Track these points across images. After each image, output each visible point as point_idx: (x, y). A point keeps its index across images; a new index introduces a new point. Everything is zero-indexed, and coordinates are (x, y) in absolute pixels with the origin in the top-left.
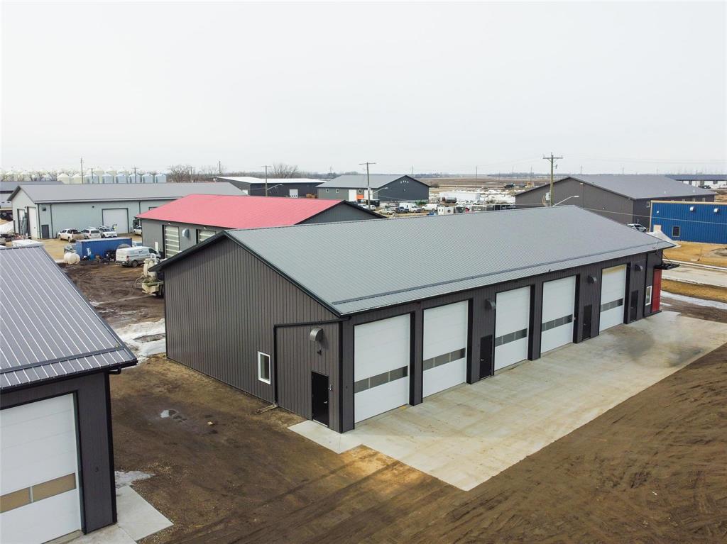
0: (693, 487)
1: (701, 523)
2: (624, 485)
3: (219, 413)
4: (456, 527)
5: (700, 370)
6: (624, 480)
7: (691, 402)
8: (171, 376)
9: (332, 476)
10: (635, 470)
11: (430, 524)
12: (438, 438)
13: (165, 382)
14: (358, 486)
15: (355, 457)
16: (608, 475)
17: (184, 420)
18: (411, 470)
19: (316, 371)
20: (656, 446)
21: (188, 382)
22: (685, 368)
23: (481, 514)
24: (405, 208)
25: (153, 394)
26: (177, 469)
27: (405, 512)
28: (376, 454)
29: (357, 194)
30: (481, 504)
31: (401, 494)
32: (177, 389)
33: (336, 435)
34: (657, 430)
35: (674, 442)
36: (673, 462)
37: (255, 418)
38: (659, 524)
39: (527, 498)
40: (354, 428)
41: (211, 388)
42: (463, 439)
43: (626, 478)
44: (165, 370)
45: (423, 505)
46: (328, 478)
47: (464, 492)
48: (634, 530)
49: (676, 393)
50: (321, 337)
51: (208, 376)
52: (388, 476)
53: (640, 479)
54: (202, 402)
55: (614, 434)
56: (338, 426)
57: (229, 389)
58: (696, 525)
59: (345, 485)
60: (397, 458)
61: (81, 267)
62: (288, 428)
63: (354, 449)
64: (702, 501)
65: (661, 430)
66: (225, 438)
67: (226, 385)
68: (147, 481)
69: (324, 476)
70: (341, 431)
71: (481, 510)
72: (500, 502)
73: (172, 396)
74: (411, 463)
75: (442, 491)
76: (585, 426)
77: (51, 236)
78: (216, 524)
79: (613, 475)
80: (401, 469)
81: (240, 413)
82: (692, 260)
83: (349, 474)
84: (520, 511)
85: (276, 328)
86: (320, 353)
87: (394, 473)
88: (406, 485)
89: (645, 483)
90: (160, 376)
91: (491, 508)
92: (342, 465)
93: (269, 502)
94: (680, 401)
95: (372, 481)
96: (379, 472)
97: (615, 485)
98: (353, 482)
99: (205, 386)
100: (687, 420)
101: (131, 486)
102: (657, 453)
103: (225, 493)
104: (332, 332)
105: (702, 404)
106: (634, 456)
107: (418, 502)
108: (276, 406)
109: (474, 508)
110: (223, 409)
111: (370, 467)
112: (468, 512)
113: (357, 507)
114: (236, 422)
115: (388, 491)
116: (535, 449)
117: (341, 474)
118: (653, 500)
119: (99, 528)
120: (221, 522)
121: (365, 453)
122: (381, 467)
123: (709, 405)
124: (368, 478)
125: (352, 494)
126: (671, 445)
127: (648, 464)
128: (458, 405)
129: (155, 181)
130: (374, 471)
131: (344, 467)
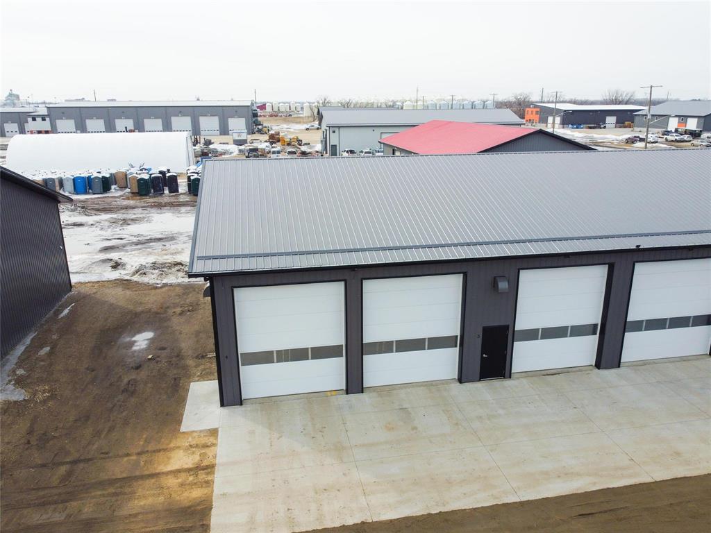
14: (131, 481)
15: (189, 441)
25: (166, 312)
29: (679, 122)
46: (126, 459)
52: (175, 481)
59: (124, 475)
62: (192, 384)
63: (202, 431)
66: (133, 377)
69: (128, 455)
81: (188, 353)
87: (186, 480)
88: (169, 503)
92: (165, 447)
95: (153, 481)
96: (177, 472)
98: (137, 474)
111: (178, 462)
121: (205, 441)
122: (189, 466)
124: (155, 475)
129: (484, 107)
130: (176, 468)
131: (159, 451)
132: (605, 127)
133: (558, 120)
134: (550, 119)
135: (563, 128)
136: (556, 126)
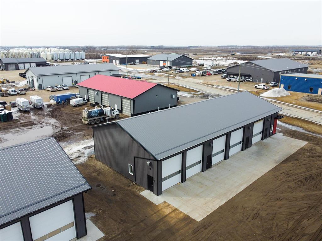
0: (273, 220)
1: (273, 235)
2: (250, 219)
3: (116, 186)
4: (194, 237)
5: (285, 164)
6: (251, 217)
7: (279, 180)
8: (98, 167)
9: (155, 215)
10: (255, 212)
11: (186, 235)
12: (190, 198)
13: (96, 171)
14: (163, 219)
15: (162, 206)
16: (246, 214)
17: (104, 189)
18: (181, 212)
19: (149, 175)
20: (263, 201)
21: (104, 170)
22: (280, 163)
23: (202, 231)
24: (183, 70)
25: (92, 176)
26: (104, 212)
27: (178, 230)
28: (169, 205)
29: (163, 63)
30: (203, 227)
31: (177, 223)
32: (100, 174)
33: (156, 196)
34: (265, 194)
35: (270, 200)
36: (268, 209)
37: (128, 188)
38: (259, 235)
39: (218, 224)
40: (162, 194)
41: (112, 174)
42: (199, 198)
43: (252, 215)
44: (95, 164)
45: (184, 227)
46: (153, 216)
47: (198, 222)
48: (251, 238)
49: (274, 176)
50: (151, 164)
51: (110, 168)
52: (173, 215)
53: (256, 216)
54: (109, 180)
55: (250, 196)
56: (156, 193)
57: (118, 174)
58: (271, 236)
59: (159, 219)
60: (176, 207)
61: (57, 107)
62: (140, 193)
63: (162, 203)
64: (274, 225)
65: (266, 194)
66: (119, 198)
67: (117, 172)
68: (94, 217)
69: (152, 215)
70: (158, 195)
71: (203, 229)
72: (209, 226)
73: (99, 177)
74: (181, 209)
75: (191, 221)
76: (241, 192)
77: (43, 89)
78: (118, 235)
79: (247, 214)
80: (178, 212)
81: (123, 186)
82: (293, 103)
83: (160, 214)
84: (215, 230)
85: (135, 157)
86: (150, 169)
87: (175, 214)
88: (179, 219)
89: (257, 218)
90: (94, 167)
91: (206, 229)
92: (158, 210)
93: (135, 226)
94: (275, 180)
95: (168, 217)
96: (170, 213)
97: (247, 219)
98: (162, 217)
99: (110, 172)
100: (276, 189)
101: (90, 219)
102: (263, 205)
103: (121, 222)
104: (155, 163)
105: (283, 182)
106: (255, 206)
107: (182, 226)
108: (135, 183)
109: (200, 229)
110: (117, 184)
111: (167, 211)
112: (198, 230)
113: (163, 228)
114: (122, 190)
115: (173, 222)
116: (223, 203)
117: (158, 214)
118: (259, 225)
119: (82, 237)
120: (120, 234)
121: (166, 205)
122: (171, 211)
123: (285, 182)
124: (166, 216)
125: (161, 223)
126: (269, 201)
127: (259, 209)
128: (198, 182)
130: (168, 213)
131: (158, 211)
132: (136, 64)
133: (118, 61)
134: (114, 61)
135: (120, 65)
136: (118, 64)
